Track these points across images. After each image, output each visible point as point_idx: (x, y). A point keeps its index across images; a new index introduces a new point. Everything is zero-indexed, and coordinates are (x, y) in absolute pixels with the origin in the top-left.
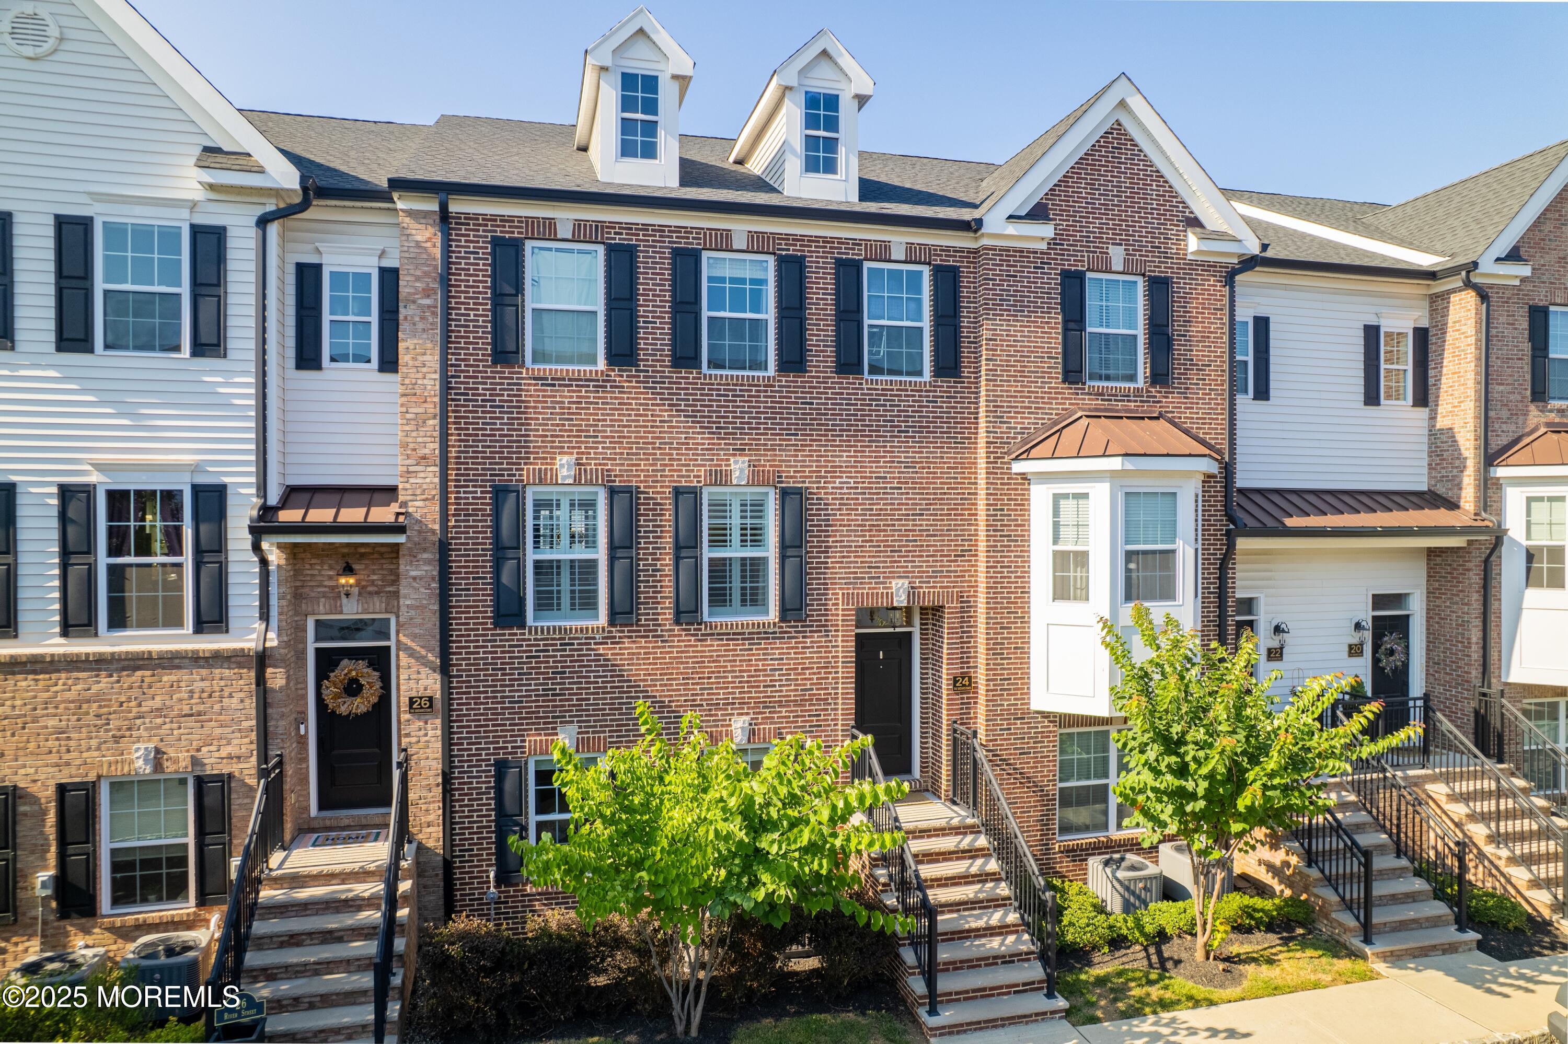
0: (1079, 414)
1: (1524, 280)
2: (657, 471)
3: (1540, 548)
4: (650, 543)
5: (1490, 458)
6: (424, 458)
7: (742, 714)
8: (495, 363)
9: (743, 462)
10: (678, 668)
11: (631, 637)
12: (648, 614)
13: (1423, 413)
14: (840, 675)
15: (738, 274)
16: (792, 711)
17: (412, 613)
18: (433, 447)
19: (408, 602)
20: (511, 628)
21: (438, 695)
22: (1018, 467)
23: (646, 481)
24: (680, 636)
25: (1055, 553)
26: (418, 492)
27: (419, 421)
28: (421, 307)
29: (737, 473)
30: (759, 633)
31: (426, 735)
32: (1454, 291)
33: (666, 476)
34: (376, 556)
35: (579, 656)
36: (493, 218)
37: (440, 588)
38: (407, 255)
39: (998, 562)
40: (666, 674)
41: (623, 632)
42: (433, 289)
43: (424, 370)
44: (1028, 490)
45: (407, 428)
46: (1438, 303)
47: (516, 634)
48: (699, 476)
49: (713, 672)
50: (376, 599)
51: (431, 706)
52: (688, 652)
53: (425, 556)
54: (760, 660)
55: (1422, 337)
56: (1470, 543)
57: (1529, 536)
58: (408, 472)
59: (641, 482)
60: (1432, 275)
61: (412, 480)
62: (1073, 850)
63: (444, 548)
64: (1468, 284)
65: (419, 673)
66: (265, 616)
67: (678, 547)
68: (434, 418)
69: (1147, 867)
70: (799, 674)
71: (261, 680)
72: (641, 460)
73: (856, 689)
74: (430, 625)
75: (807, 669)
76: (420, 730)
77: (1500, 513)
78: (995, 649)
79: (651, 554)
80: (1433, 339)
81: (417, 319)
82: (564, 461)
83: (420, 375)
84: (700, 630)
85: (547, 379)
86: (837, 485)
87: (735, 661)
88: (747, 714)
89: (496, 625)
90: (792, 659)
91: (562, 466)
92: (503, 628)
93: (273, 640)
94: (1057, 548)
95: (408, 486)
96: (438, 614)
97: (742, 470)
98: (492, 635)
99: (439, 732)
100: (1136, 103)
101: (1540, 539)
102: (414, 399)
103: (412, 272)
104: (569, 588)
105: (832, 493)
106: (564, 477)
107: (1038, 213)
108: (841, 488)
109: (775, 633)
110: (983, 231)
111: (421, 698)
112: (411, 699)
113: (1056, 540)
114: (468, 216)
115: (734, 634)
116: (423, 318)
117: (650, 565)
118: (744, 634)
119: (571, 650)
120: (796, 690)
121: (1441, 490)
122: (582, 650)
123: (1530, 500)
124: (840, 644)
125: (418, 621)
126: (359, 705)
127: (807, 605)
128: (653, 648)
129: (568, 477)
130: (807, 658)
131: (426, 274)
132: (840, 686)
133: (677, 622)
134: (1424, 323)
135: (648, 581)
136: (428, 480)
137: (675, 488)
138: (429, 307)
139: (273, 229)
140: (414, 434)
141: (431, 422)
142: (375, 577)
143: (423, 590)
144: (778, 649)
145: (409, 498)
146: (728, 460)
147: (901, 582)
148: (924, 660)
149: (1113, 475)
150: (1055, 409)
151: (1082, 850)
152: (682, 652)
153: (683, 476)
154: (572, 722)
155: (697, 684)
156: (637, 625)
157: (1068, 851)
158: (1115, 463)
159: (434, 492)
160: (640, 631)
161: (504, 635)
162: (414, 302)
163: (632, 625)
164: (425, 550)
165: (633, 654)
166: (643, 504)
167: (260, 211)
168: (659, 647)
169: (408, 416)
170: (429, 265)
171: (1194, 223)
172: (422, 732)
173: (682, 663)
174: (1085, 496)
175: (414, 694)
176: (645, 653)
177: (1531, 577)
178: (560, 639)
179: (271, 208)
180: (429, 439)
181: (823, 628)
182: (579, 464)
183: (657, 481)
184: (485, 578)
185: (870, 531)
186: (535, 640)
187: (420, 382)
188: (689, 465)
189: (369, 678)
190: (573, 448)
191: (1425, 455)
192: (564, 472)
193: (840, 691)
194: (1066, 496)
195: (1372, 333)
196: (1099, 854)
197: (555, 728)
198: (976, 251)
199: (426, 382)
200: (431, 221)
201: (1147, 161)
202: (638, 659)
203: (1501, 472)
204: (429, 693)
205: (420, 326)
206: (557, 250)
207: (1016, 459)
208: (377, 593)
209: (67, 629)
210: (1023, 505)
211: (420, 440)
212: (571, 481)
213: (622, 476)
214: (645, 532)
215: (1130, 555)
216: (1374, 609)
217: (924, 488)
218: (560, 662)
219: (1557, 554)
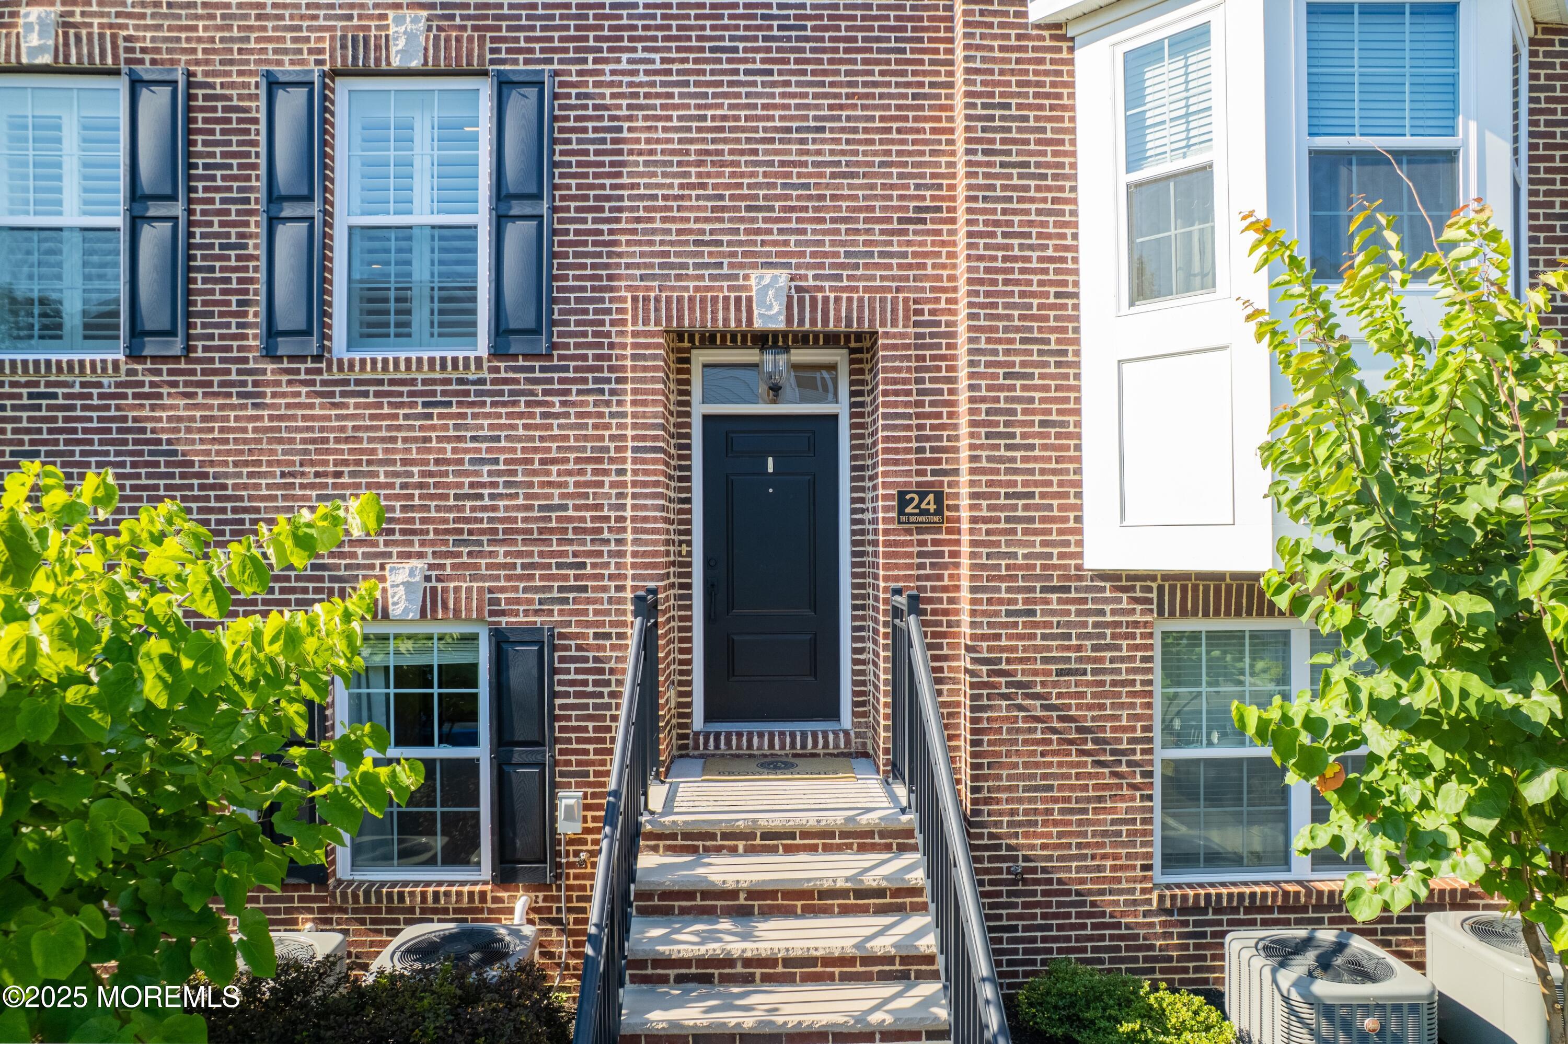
2: (232, 40)
4: (217, 189)
7: (409, 555)
9: (415, 20)
10: (272, 452)
11: (174, 384)
12: (211, 337)
14: (629, 478)
16: (519, 554)
23: (207, 62)
24: (278, 383)
25: (1133, 187)
29: (401, 43)
30: (447, 381)
33: (251, 51)
35: (66, 419)
39: (997, 223)
40: (246, 463)
41: (158, 372)
48: (321, 51)
49: (345, 463)
52: (293, 418)
54: (448, 439)
59: (197, 63)
62: (1196, 909)
67: (274, 198)
70: (535, 473)
72: (197, 17)
75: (554, 461)
79: (219, 213)
82: (33, 18)
84: (319, 371)
86: (624, 66)
87: (393, 440)
88: (421, 555)
90: (519, 439)
91: (29, 27)
97: (410, 36)
105: (611, 84)
106: (33, 51)
108: (634, 73)
109: (482, 381)
113: (1134, 160)
115: (392, 382)
117: (217, 235)
118: (413, 382)
119: (50, 408)
120: (530, 508)
122: (72, 408)
124: (629, 409)
127: (554, 323)
128: (222, 407)
129: (41, 49)
130: (553, 438)
132: (629, 502)
133: (270, 354)
135: (212, 269)
137: (270, 76)
146: (384, 17)
147: (768, 274)
151: (1218, 910)
152: (281, 418)
153: (286, 51)
155: (312, 486)
156: (189, 360)
157: (1183, 911)
160: (193, 372)
163: (176, 359)
165: (179, 419)
166: (203, 109)
168: (233, 407)
173: (280, 441)
176: (204, 419)
178: (27, 384)
181: (591, 373)
182: (66, 25)
183: (231, 62)
185: (700, 163)
188: (299, 28)
192: (34, 40)
193: (629, 513)
196: (1265, 923)
202: (189, 430)
212: (46, 59)
213: (157, 50)
214: (206, 166)
215: (1323, 163)
217: (825, 73)
218: (28, 431)
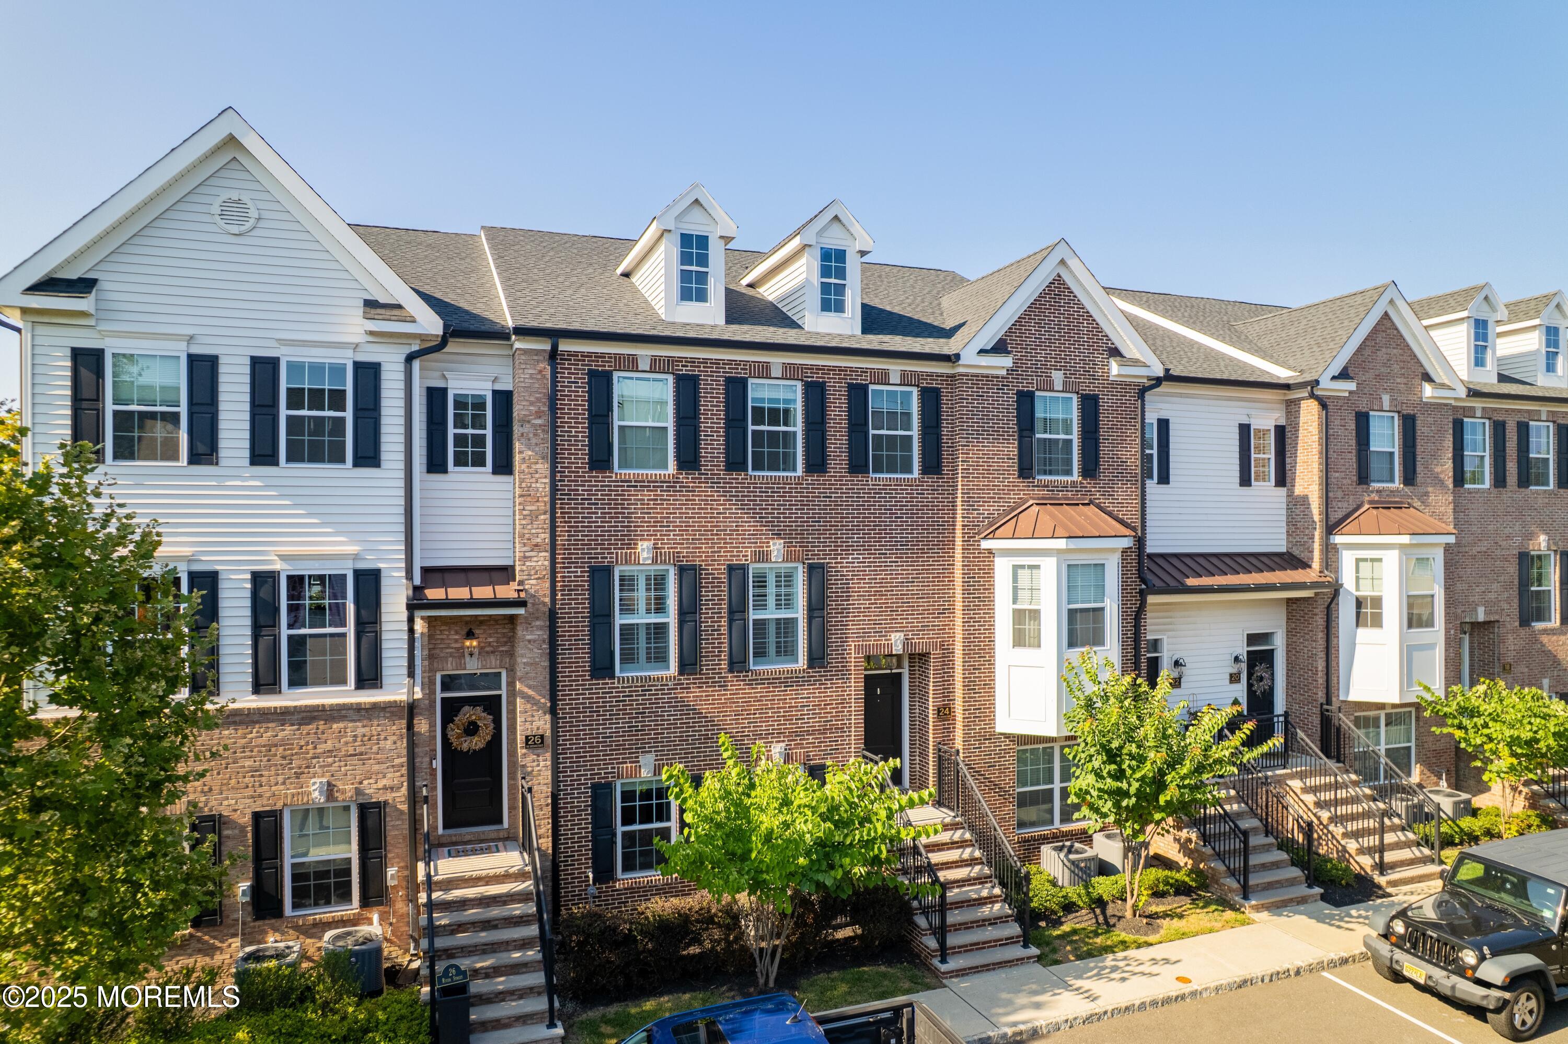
0: (1031, 502)
1: (1349, 392)
2: (715, 552)
3: (1366, 598)
4: (710, 609)
5: (1331, 529)
6: (536, 545)
7: (779, 742)
8: (591, 469)
9: (780, 544)
10: (731, 707)
11: (695, 683)
12: (708, 665)
13: (1282, 491)
14: (853, 709)
15: (774, 395)
16: (817, 738)
17: (528, 669)
18: (544, 537)
19: (525, 660)
20: (604, 678)
21: (548, 733)
22: (985, 544)
23: (706, 561)
24: (733, 681)
25: (1015, 611)
26: (533, 572)
27: (533, 516)
28: (534, 425)
29: (775, 553)
30: (792, 678)
31: (538, 765)
32: (1303, 399)
33: (722, 556)
34: (492, 622)
35: (656, 699)
36: (589, 355)
37: (550, 648)
38: (523, 385)
39: (971, 618)
40: (722, 712)
41: (689, 679)
42: (543, 412)
43: (537, 476)
44: (993, 561)
45: (524, 522)
46: (1292, 407)
47: (607, 684)
48: (747, 556)
49: (757, 709)
50: (492, 658)
51: (542, 742)
52: (738, 694)
53: (538, 623)
54: (793, 699)
55: (1280, 431)
56: (1316, 594)
57: (1358, 589)
58: (525, 557)
59: (703, 561)
60: (1287, 387)
61: (528, 564)
62: (1029, 841)
63: (553, 615)
64: (1312, 396)
65: (533, 716)
66: (411, 674)
67: (731, 612)
68: (545, 513)
69: (1086, 851)
70: (822, 709)
71: (410, 727)
72: (702, 544)
73: (865, 719)
74: (541, 678)
75: (828, 704)
76: (534, 761)
77: (1337, 571)
78: (969, 686)
79: (710, 618)
80: (1288, 435)
81: (531, 435)
82: (645, 546)
83: (534, 480)
84: (748, 676)
85: (631, 482)
86: (850, 560)
87: (774, 700)
88: (783, 741)
89: (593, 677)
90: (817, 697)
91: (643, 550)
92: (598, 679)
93: (418, 695)
94: (1017, 607)
95: (524, 568)
96: (548, 670)
97: (778, 550)
98: (589, 685)
99: (549, 763)
100: (1073, 263)
101: (1366, 591)
102: (529, 499)
103: (527, 398)
104: (645, 645)
105: (846, 567)
106: (645, 559)
107: (1000, 348)
108: (853, 563)
109: (804, 677)
110: (960, 362)
111: (534, 736)
112: (527, 737)
113: (1015, 602)
114: (571, 354)
115: (773, 679)
116: (535, 435)
117: (710, 626)
118: (780, 678)
119: (649, 695)
120: (820, 722)
121: (1296, 552)
122: (658, 694)
123: (1358, 561)
124: (853, 684)
125: (533, 675)
126: (477, 743)
127: (828, 655)
128: (712, 691)
129: (648, 558)
130: (828, 696)
131: (538, 400)
132: (853, 717)
133: (731, 670)
134: (1282, 422)
135: (708, 639)
136: (540, 563)
137: (729, 566)
138: (540, 425)
139: (416, 364)
140: (529, 527)
141: (542, 517)
142: (491, 640)
143: (536, 650)
144: (806, 690)
145: (525, 577)
146: (768, 543)
147: (898, 634)
148: (912, 695)
149: (1059, 552)
150: (1013, 498)
151: (1035, 840)
152: (734, 694)
153: (734, 556)
154: (651, 752)
155: (746, 719)
156: (700, 674)
157: (1025, 842)
158: (1061, 544)
159: (544, 573)
160: (702, 679)
161: (599, 684)
162: (529, 422)
163: (696, 674)
164: (537, 619)
165: (697, 696)
166: (705, 579)
167: (407, 350)
168: (716, 691)
169: (525, 513)
170: (540, 393)
171: (1115, 352)
172: (535, 764)
173: (734, 703)
174: (1038, 567)
175: (529, 733)
176: (706, 696)
177: (1359, 620)
178: (641, 686)
179: (415, 348)
180: (541, 531)
181: (841, 672)
182: (655, 548)
183: (715, 560)
184: (584, 640)
185: (875, 595)
186: (623, 687)
187: (533, 485)
188: (738, 547)
189: (484, 720)
190: (651, 535)
191: (1284, 524)
192: (645, 555)
193: (853, 721)
194: (1023, 567)
195: (1245, 430)
196: (1048, 843)
197: (637, 757)
198: (953, 376)
199: (538, 485)
200: (541, 358)
201: (1079, 303)
202: (701, 700)
203: (1338, 539)
204: (540, 732)
205: (534, 441)
206: (637, 379)
207: (985, 538)
208: (492, 652)
209: (258, 687)
210: (989, 573)
211: (534, 531)
212: (650, 562)
213: (688, 557)
214: (706, 600)
215: (1072, 613)
216: (1248, 645)
217: (915, 561)
218: (641, 704)
219: (1377, 602)
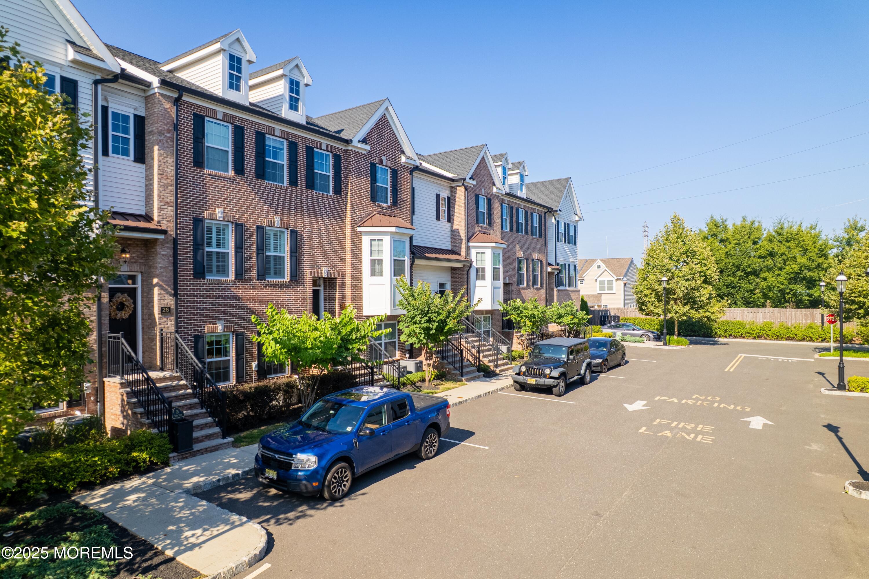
0: (375, 213)
1: (474, 185)
2: (251, 218)
3: (479, 268)
4: (249, 247)
5: (469, 239)
6: (167, 203)
8: (194, 166)
9: (278, 218)
10: (258, 298)
11: (242, 285)
12: (248, 276)
13: (449, 224)
14: (308, 302)
15: (275, 145)
17: (162, 270)
18: (172, 199)
19: (160, 265)
20: (200, 279)
21: (173, 307)
22: (359, 229)
23: (247, 222)
24: (259, 285)
25: (372, 260)
26: (165, 217)
27: (165, 186)
28: (166, 137)
29: (277, 223)
30: (284, 285)
31: (167, 324)
32: (458, 186)
33: (254, 221)
35: (224, 291)
36: (194, 105)
37: (174, 260)
38: (160, 113)
39: (354, 263)
40: (254, 300)
41: (239, 282)
42: (171, 130)
43: (167, 164)
44: (362, 237)
45: (161, 189)
46: (453, 190)
47: (201, 281)
48: (265, 222)
51: (170, 312)
52: (261, 291)
53: (168, 245)
54: (284, 296)
55: (449, 200)
56: (464, 265)
57: (477, 264)
58: (161, 208)
59: (245, 222)
60: (452, 180)
61: (162, 212)
63: (175, 241)
64: (463, 185)
65: (165, 297)
67: (258, 250)
70: (296, 301)
72: (245, 213)
73: (313, 307)
74: (169, 276)
75: (298, 299)
76: (165, 322)
77: (470, 256)
78: (353, 293)
79: (249, 252)
80: (452, 201)
81: (165, 142)
82: (219, 211)
83: (166, 166)
84: (265, 283)
85: (213, 176)
86: (307, 230)
87: (276, 296)
89: (195, 277)
90: (293, 296)
91: (218, 213)
92: (197, 278)
94: (372, 258)
95: (161, 214)
96: (172, 271)
97: (278, 221)
98: (193, 281)
99: (173, 323)
100: (390, 108)
101: (480, 266)
102: (163, 176)
103: (162, 121)
105: (305, 233)
106: (220, 217)
107: (365, 141)
108: (308, 232)
109: (288, 285)
110: (352, 144)
111: (166, 308)
112: (162, 308)
113: (371, 256)
114: (187, 102)
115: (276, 285)
116: (167, 142)
117: (248, 256)
118: (278, 285)
119: (221, 289)
120: (295, 308)
121: (455, 249)
122: (225, 289)
123: (477, 253)
124: (308, 290)
125: (165, 274)
126: (124, 315)
127: (298, 275)
128: (250, 289)
130: (298, 295)
131: (168, 123)
132: (308, 306)
133: (258, 279)
134: (449, 196)
135: (247, 263)
136: (168, 213)
137: (257, 226)
138: (169, 137)
139: (100, 87)
140: (163, 192)
141: (170, 187)
142: (134, 255)
143: (166, 260)
144: (290, 291)
145: (161, 219)
146: (274, 217)
147: (325, 268)
148: (325, 300)
149: (391, 233)
150: (369, 210)
152: (259, 291)
153: (259, 222)
154: (222, 319)
156: (245, 280)
158: (393, 229)
159: (171, 218)
160: (245, 282)
161: (197, 281)
162: (163, 134)
163: (242, 280)
164: (167, 243)
165: (243, 291)
166: (246, 231)
167: (94, 78)
169: (161, 184)
170: (169, 119)
171: (403, 152)
173: (259, 296)
174: (381, 240)
175: (163, 306)
176: (247, 292)
177: (478, 278)
178: (217, 284)
179: (98, 77)
180: (169, 195)
181: (303, 284)
182: (225, 212)
183: (251, 223)
184: (190, 257)
185: (316, 248)
186: (209, 284)
187: (166, 169)
188: (261, 217)
189: (129, 302)
190: (222, 205)
191: (450, 238)
192: (220, 215)
193: (308, 308)
194: (375, 240)
195: (438, 196)
197: (216, 322)
199: (168, 170)
200: (170, 100)
201: (391, 128)
202: (244, 294)
203: (471, 244)
204: (169, 305)
205: (166, 145)
206: (215, 123)
207: (359, 226)
208: (135, 262)
210: (360, 243)
211: (165, 194)
212: (221, 219)
213: (239, 219)
214: (247, 242)
215: (395, 260)
216: (440, 288)
218: (218, 294)
219: (483, 269)
